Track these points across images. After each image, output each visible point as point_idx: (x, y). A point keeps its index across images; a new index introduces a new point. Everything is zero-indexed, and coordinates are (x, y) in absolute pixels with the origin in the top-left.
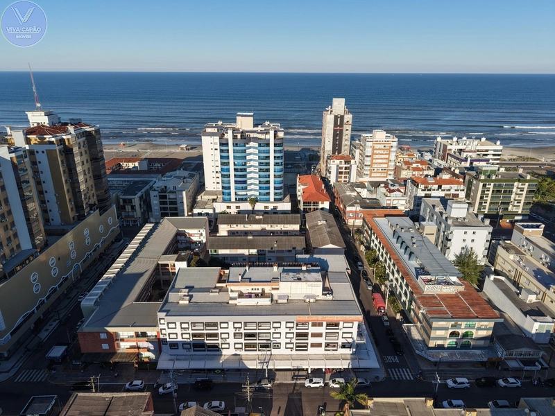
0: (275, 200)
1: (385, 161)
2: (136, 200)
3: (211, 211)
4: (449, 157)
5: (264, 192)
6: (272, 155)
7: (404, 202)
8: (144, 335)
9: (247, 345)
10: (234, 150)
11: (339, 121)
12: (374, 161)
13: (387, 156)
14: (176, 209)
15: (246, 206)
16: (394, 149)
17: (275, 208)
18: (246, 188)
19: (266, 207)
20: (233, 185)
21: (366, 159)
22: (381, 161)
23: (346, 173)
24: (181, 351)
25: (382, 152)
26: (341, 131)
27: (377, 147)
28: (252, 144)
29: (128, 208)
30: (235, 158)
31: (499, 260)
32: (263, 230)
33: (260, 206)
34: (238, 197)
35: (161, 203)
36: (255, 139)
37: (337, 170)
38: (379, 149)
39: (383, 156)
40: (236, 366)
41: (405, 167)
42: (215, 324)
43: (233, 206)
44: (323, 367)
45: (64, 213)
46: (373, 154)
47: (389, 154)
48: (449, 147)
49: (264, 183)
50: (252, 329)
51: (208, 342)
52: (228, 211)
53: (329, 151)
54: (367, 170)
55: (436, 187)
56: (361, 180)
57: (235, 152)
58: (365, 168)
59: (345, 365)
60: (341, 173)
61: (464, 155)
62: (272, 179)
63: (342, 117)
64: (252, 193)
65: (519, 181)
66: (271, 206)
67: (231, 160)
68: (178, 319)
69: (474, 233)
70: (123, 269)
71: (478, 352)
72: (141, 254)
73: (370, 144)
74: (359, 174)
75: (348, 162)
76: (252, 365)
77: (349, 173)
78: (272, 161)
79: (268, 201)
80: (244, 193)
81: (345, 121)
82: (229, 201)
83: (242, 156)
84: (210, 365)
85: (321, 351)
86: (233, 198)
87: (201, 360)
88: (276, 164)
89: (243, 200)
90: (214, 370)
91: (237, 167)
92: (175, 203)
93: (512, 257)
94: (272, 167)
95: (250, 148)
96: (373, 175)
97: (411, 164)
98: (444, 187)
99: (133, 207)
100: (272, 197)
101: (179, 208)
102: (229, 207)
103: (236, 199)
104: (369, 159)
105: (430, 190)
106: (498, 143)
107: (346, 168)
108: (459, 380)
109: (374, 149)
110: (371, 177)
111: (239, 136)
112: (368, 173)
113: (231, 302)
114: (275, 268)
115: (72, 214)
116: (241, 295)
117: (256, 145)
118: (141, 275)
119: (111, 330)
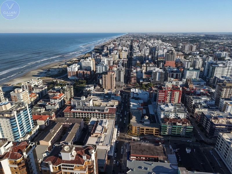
0: (33, 127)
5: (29, 128)
10: (17, 119)
13: (27, 97)
15: (28, 136)
16: (28, 93)
17: (36, 130)
19: (34, 132)
25: (25, 96)
31: (95, 104)
34: (23, 136)
38: (24, 95)
41: (31, 98)
47: (27, 95)
48: (32, 86)
49: (28, 124)
59: (117, 129)
62: (30, 121)
64: (25, 131)
83: (20, 119)
93: (97, 101)
97: (31, 95)
98: (62, 97)
105: (61, 99)
113: (105, 135)
117: (22, 112)
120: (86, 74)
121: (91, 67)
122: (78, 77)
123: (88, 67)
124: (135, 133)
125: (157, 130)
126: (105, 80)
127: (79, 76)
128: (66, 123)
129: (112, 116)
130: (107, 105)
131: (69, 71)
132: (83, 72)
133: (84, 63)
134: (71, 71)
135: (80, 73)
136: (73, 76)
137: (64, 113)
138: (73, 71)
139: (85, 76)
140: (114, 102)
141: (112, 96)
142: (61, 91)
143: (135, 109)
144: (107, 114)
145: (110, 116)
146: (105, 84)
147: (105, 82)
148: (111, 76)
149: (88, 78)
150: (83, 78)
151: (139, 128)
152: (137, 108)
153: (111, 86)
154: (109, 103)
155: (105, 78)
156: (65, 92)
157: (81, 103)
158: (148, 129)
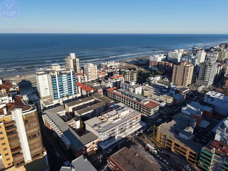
0: (75, 94)
1: (94, 73)
3: (53, 104)
4: (109, 69)
5: (70, 92)
6: (72, 78)
7: (111, 85)
8: (94, 143)
9: (121, 132)
10: (58, 79)
11: (75, 62)
12: (92, 74)
13: (95, 72)
15: (66, 99)
16: (97, 69)
17: (76, 96)
18: (63, 92)
19: (73, 97)
20: (59, 92)
21: (89, 73)
22: (93, 73)
23: (84, 79)
24: (106, 142)
25: (93, 70)
26: (76, 65)
27: (92, 69)
28: (64, 75)
30: (58, 82)
31: (145, 93)
32: (84, 104)
33: (71, 97)
36: (65, 73)
37: (81, 79)
39: (94, 72)
40: (121, 139)
41: (100, 74)
42: (114, 129)
43: (61, 100)
44: (136, 130)
46: (91, 71)
47: (95, 71)
48: (107, 66)
49: (70, 89)
50: (122, 127)
51: (112, 136)
54: (90, 77)
55: (117, 78)
56: (89, 81)
58: (89, 76)
59: (141, 127)
60: (82, 80)
61: (113, 68)
62: (73, 87)
63: (75, 60)
64: (66, 93)
65: (134, 73)
68: (105, 133)
69: (139, 88)
73: (90, 68)
74: (88, 78)
75: (83, 75)
76: (124, 137)
77: (85, 79)
78: (72, 80)
80: (63, 94)
81: (77, 61)
82: (58, 99)
83: (61, 81)
85: (135, 126)
87: (112, 142)
88: (74, 81)
89: (63, 97)
90: (116, 143)
91: (60, 85)
93: (148, 92)
94: (72, 82)
95: (63, 77)
96: (92, 78)
97: (101, 73)
98: (119, 78)
100: (73, 93)
102: (59, 101)
103: (60, 97)
104: (90, 73)
105: (117, 80)
106: (118, 62)
107: (84, 78)
109: (91, 70)
110: (91, 79)
111: (59, 73)
112: (90, 78)
113: (112, 123)
116: (114, 120)
117: (66, 75)
118: (69, 130)
119: (86, 145)
120: (168, 66)
121: (177, 59)
122: (158, 68)
123: (174, 60)
124: (159, 142)
125: (194, 154)
126: (176, 72)
127: (160, 67)
128: (99, 100)
129: (148, 110)
130: (155, 99)
131: (151, 60)
132: (165, 64)
133: (171, 54)
134: (153, 60)
135: (161, 64)
136: (154, 66)
137: (108, 91)
138: (155, 61)
139: (166, 68)
140: (166, 98)
141: (171, 92)
142: (123, 73)
143: (186, 115)
144: (143, 106)
145: (145, 110)
146: (175, 78)
147: (176, 74)
148: (185, 68)
149: (168, 71)
150: (164, 70)
151: (165, 138)
152: (191, 114)
153: (183, 81)
154: (160, 97)
155: (176, 69)
156: (125, 75)
157: (128, 87)
158: (179, 146)
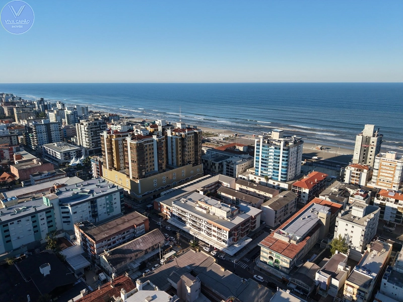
0: (281, 180)
1: (390, 175)
2: (217, 164)
3: (246, 178)
5: (275, 174)
6: (281, 155)
9: (193, 225)
10: (262, 148)
11: (366, 141)
12: (381, 174)
13: (392, 172)
14: (233, 173)
15: (264, 180)
17: (279, 185)
18: (267, 170)
19: (274, 183)
20: (260, 167)
22: (386, 175)
23: (357, 177)
24: (176, 219)
25: (388, 168)
26: (367, 148)
27: (384, 163)
28: (272, 147)
29: (213, 167)
30: (262, 153)
32: (255, 192)
33: (271, 182)
34: (262, 174)
35: (227, 168)
37: (351, 174)
38: (386, 166)
39: (388, 172)
42: (185, 212)
43: (257, 178)
45: (177, 162)
46: (380, 168)
47: (394, 171)
49: (276, 169)
50: (194, 219)
51: (183, 219)
52: (255, 180)
53: (356, 160)
55: (393, 200)
56: (368, 185)
57: (262, 150)
60: (353, 177)
62: (280, 168)
63: (369, 138)
64: (270, 173)
66: (276, 183)
67: (261, 154)
68: (175, 206)
69: (353, 227)
70: (183, 187)
71: (282, 274)
72: (194, 185)
73: (378, 161)
75: (360, 170)
76: (191, 233)
78: (281, 158)
79: (277, 180)
80: (266, 173)
81: (371, 142)
82: (257, 175)
83: (266, 153)
84: (181, 227)
85: (215, 239)
86: (260, 174)
88: (283, 160)
89: (264, 176)
91: (263, 158)
92: (233, 170)
94: (281, 161)
95: (271, 149)
96: (379, 184)
99: (215, 167)
100: (279, 179)
101: (234, 173)
102: (255, 178)
104: (376, 171)
107: (357, 174)
108: (259, 276)
109: (381, 165)
110: (377, 185)
111: (266, 142)
112: (375, 181)
113: (195, 207)
114: (219, 202)
115: (180, 163)
116: (201, 207)
117: (274, 148)
118: (186, 192)
119: (161, 203)
